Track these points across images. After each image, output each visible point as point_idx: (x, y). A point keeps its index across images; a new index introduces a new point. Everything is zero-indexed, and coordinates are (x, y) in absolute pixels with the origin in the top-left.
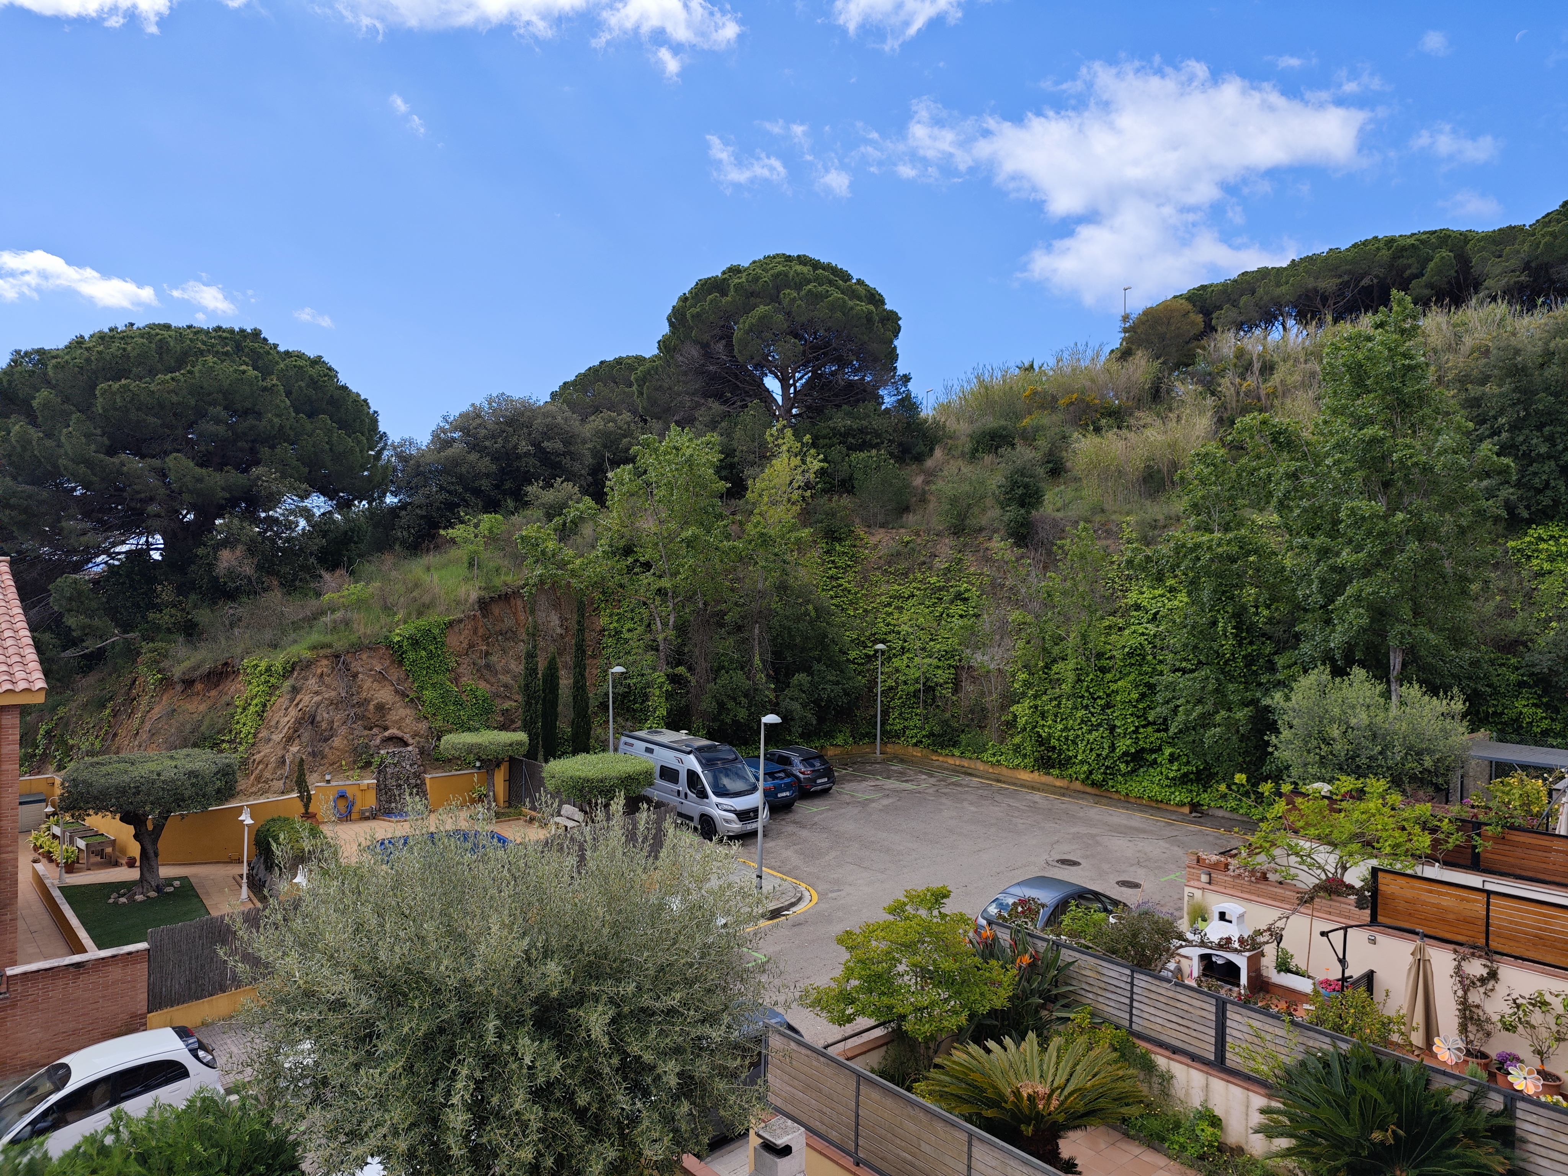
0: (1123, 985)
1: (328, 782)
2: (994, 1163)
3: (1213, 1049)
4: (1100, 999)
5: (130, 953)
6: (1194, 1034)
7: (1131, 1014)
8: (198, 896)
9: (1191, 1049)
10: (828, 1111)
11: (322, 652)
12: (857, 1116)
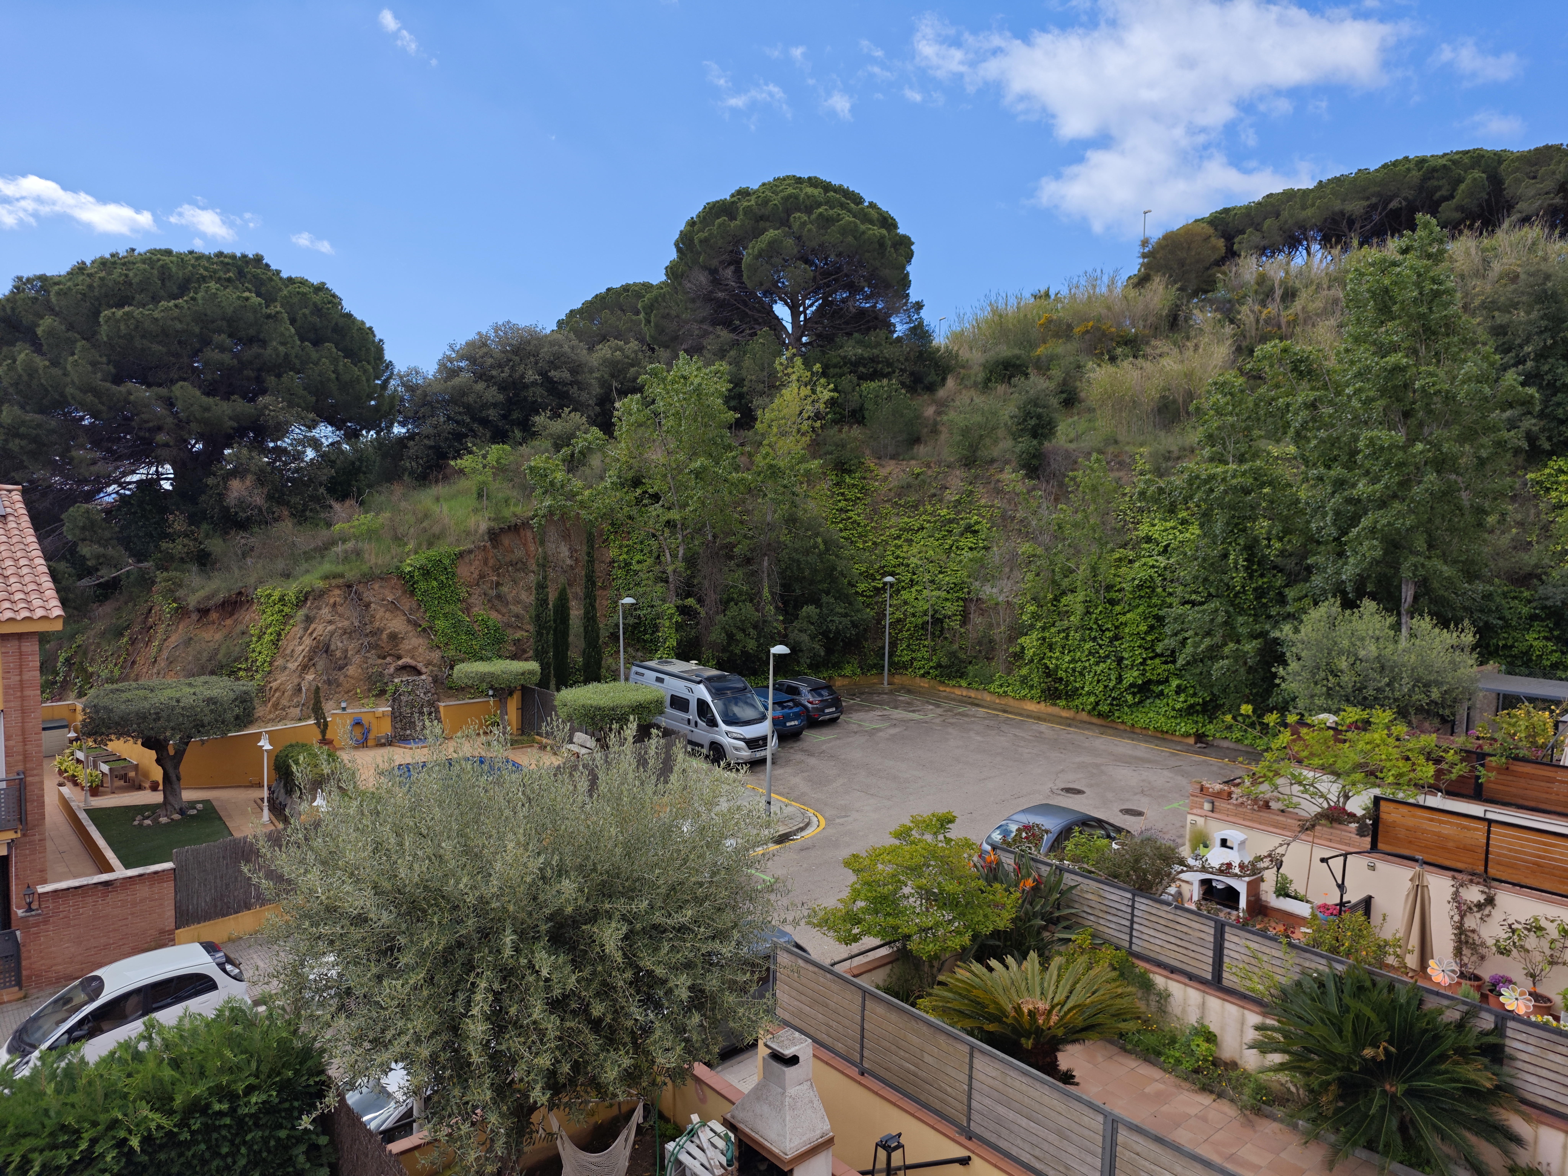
0: (1124, 908)
1: (344, 709)
2: (994, 1073)
3: (1210, 969)
4: (1102, 921)
5: (156, 873)
6: (1192, 954)
7: (1131, 936)
8: (220, 818)
9: (1188, 969)
10: (834, 1024)
11: (334, 582)
12: (863, 1029)
